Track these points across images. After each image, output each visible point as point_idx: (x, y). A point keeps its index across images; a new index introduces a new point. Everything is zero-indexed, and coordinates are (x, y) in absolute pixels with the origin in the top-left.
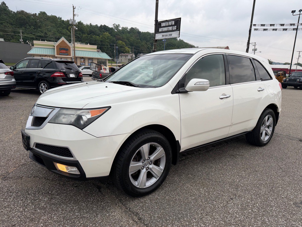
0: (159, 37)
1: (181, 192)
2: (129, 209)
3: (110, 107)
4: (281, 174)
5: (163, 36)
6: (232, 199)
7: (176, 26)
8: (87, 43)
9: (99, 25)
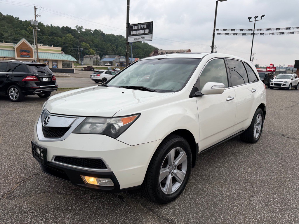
0: (131, 39)
1: (204, 194)
2: (161, 217)
3: (140, 114)
4: (282, 168)
5: (135, 39)
6: (252, 196)
7: (148, 30)
8: (50, 45)
9: (61, 27)
